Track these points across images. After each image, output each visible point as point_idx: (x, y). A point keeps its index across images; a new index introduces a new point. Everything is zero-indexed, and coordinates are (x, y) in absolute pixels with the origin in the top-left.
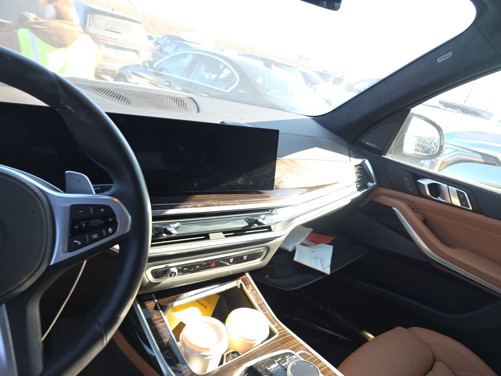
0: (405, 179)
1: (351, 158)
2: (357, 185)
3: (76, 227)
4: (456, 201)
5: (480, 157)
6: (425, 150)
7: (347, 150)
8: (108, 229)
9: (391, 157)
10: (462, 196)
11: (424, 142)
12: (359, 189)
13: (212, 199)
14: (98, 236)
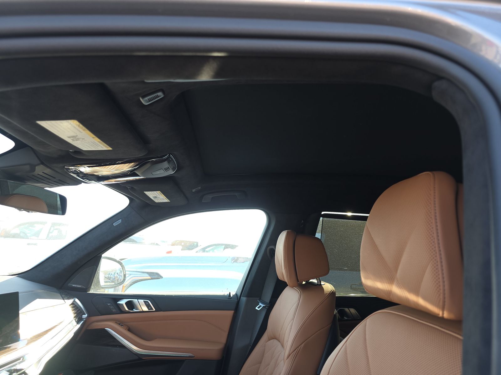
0: (109, 304)
1: (65, 300)
2: (75, 320)
4: (145, 309)
5: (148, 275)
6: (111, 280)
7: (59, 295)
9: (93, 292)
10: (147, 304)
11: (109, 274)
12: (78, 323)
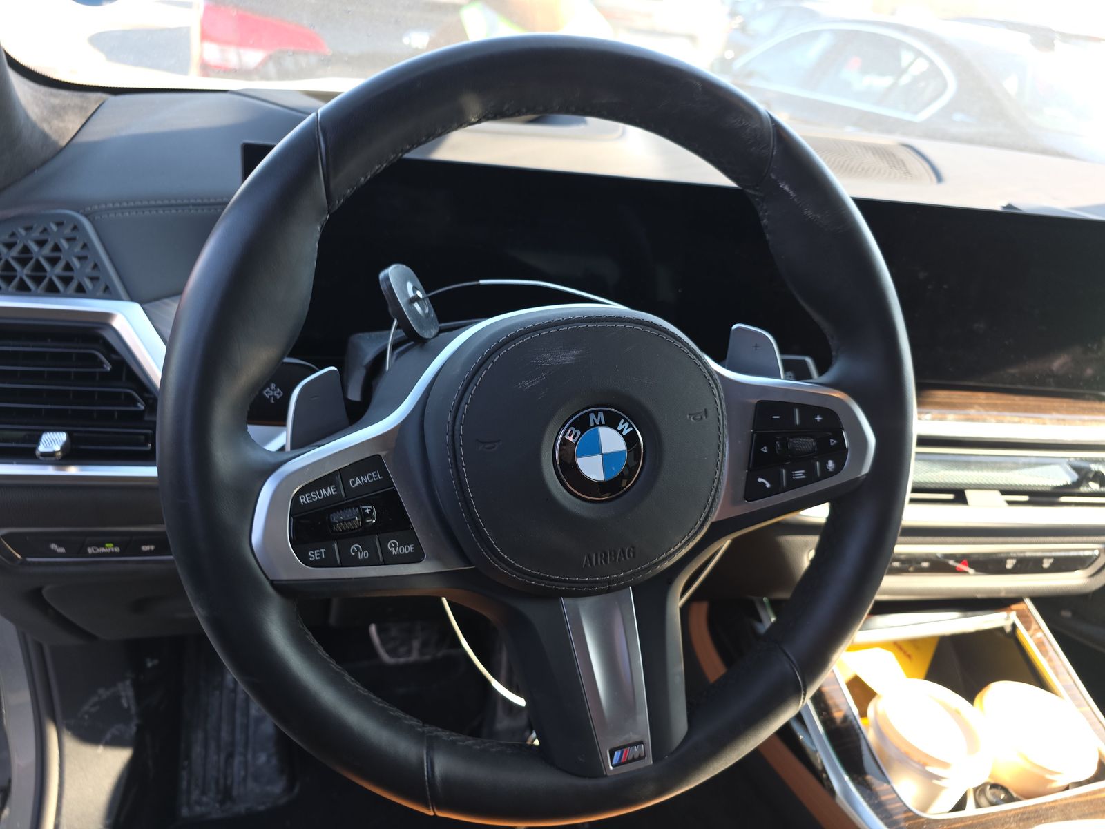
3: (765, 450)
8: (827, 463)
13: (981, 405)
14: (804, 474)
